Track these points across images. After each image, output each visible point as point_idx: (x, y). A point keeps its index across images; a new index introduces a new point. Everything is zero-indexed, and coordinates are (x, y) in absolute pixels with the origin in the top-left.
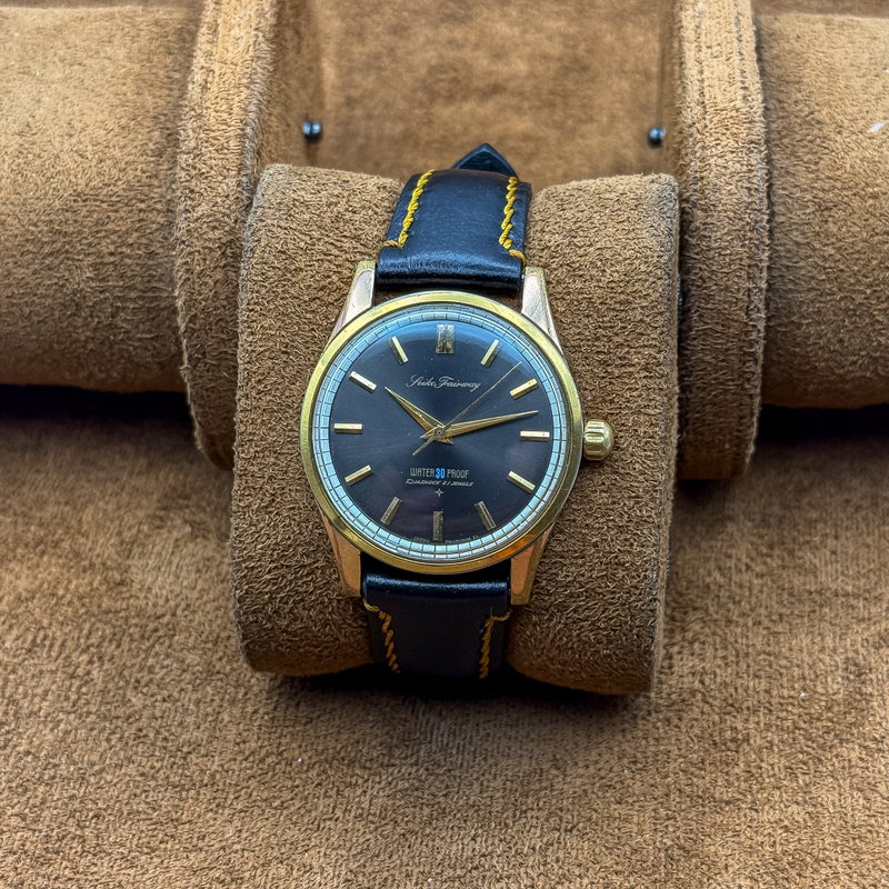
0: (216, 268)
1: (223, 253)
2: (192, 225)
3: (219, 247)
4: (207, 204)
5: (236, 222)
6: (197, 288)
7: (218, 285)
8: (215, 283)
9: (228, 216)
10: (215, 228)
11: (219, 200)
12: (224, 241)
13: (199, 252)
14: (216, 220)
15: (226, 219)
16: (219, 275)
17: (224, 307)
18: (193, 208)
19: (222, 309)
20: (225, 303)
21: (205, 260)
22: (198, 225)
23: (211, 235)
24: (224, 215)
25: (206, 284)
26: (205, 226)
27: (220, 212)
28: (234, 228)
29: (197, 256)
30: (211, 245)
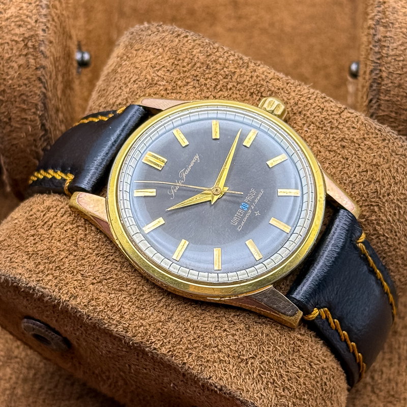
0: (20, 55)
1: (26, 45)
2: (3, 23)
3: (23, 40)
4: (15, 8)
5: (36, 21)
6: (6, 70)
7: (22, 68)
8: (20, 66)
9: (31, 17)
10: (20, 26)
11: (24, 5)
12: (26, 35)
13: (8, 43)
14: (22, 20)
15: (29, 20)
16: (22, 61)
17: (26, 85)
18: (5, 10)
19: (24, 87)
20: (26, 82)
21: (12, 49)
22: (8, 24)
23: (17, 31)
24: (28, 16)
25: (12, 67)
26: (13, 24)
27: (25, 14)
28: (35, 27)
29: (6, 47)
30: (16, 38)
